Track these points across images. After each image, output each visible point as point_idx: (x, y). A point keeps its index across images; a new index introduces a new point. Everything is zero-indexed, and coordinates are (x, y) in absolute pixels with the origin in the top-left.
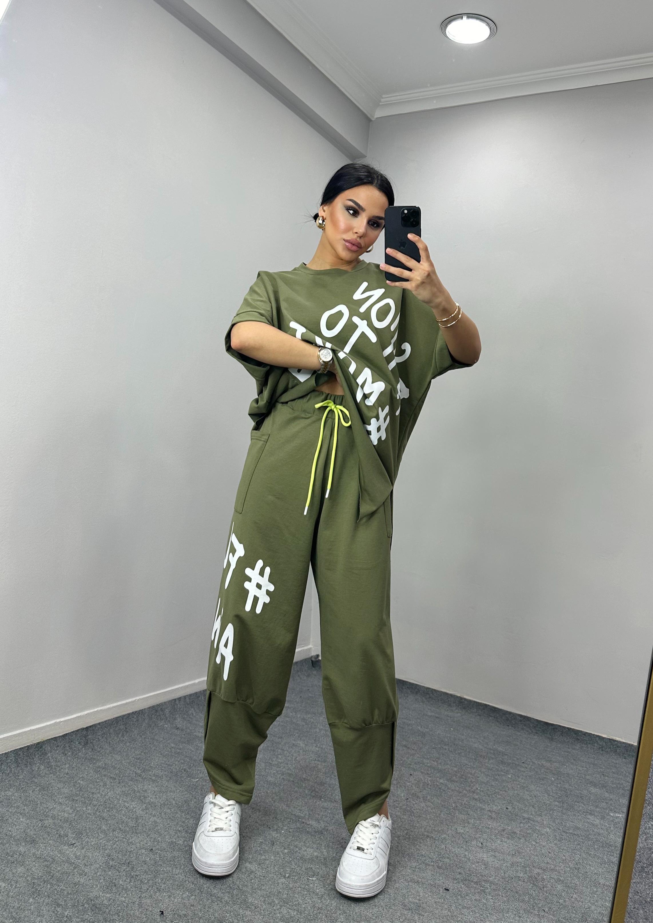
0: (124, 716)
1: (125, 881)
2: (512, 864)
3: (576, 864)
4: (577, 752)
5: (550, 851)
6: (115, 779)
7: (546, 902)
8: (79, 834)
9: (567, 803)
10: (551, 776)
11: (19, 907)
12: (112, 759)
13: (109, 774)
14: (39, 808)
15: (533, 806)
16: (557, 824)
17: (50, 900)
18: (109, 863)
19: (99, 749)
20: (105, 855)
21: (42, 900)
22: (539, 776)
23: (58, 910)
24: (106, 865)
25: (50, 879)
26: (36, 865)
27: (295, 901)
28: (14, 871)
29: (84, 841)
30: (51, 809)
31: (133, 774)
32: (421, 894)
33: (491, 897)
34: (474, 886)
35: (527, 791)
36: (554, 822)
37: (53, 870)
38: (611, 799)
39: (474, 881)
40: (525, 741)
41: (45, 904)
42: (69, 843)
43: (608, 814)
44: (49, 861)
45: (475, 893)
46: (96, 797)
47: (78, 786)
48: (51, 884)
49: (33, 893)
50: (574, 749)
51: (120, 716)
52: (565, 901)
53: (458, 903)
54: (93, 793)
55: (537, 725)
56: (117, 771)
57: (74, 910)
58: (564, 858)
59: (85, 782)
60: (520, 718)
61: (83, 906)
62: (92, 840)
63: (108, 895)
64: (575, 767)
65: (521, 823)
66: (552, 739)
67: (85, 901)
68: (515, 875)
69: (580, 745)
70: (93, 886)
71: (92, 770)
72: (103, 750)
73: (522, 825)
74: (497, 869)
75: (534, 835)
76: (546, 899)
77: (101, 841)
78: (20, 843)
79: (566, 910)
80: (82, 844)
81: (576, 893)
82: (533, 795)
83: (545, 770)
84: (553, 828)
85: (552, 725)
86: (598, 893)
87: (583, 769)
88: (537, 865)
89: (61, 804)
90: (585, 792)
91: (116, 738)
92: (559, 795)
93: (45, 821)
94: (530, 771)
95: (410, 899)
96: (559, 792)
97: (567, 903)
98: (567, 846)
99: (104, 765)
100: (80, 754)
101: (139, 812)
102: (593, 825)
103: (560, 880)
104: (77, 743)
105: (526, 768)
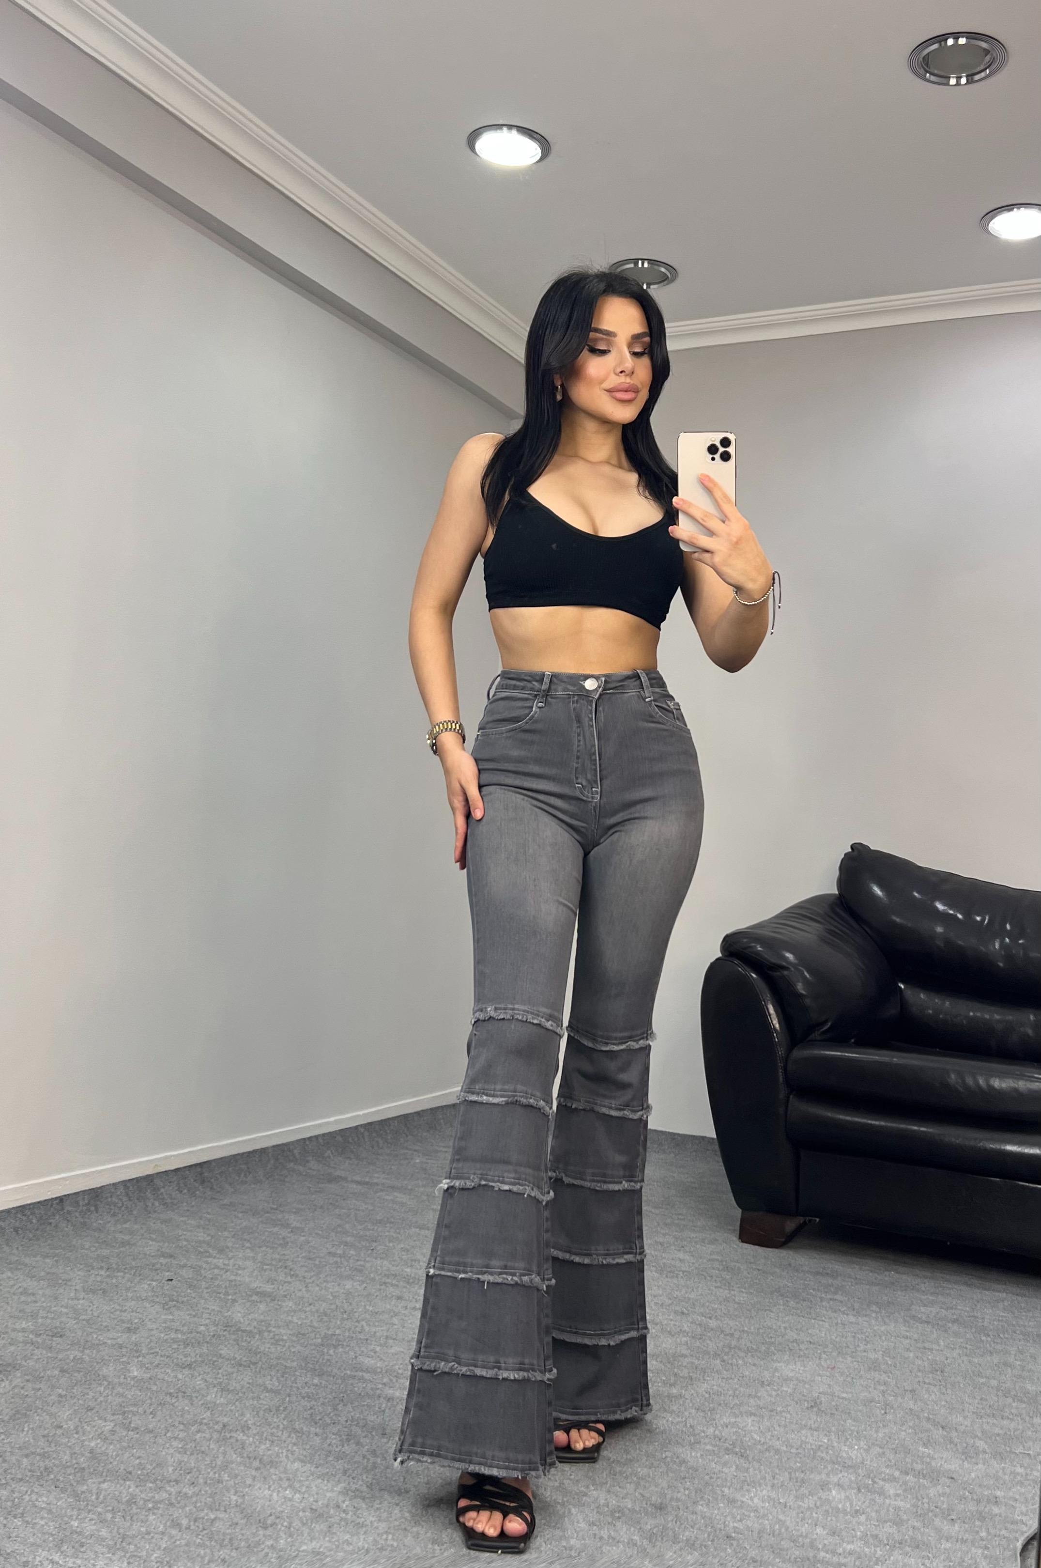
6: (248, 1212)
13: (238, 1209)
14: (167, 1234)
29: (229, 1254)
30: (182, 1235)
46: (230, 1226)
47: (205, 1218)
54: (225, 1223)
56: (248, 1207)
59: (212, 1215)
71: (216, 1207)
72: (225, 1190)
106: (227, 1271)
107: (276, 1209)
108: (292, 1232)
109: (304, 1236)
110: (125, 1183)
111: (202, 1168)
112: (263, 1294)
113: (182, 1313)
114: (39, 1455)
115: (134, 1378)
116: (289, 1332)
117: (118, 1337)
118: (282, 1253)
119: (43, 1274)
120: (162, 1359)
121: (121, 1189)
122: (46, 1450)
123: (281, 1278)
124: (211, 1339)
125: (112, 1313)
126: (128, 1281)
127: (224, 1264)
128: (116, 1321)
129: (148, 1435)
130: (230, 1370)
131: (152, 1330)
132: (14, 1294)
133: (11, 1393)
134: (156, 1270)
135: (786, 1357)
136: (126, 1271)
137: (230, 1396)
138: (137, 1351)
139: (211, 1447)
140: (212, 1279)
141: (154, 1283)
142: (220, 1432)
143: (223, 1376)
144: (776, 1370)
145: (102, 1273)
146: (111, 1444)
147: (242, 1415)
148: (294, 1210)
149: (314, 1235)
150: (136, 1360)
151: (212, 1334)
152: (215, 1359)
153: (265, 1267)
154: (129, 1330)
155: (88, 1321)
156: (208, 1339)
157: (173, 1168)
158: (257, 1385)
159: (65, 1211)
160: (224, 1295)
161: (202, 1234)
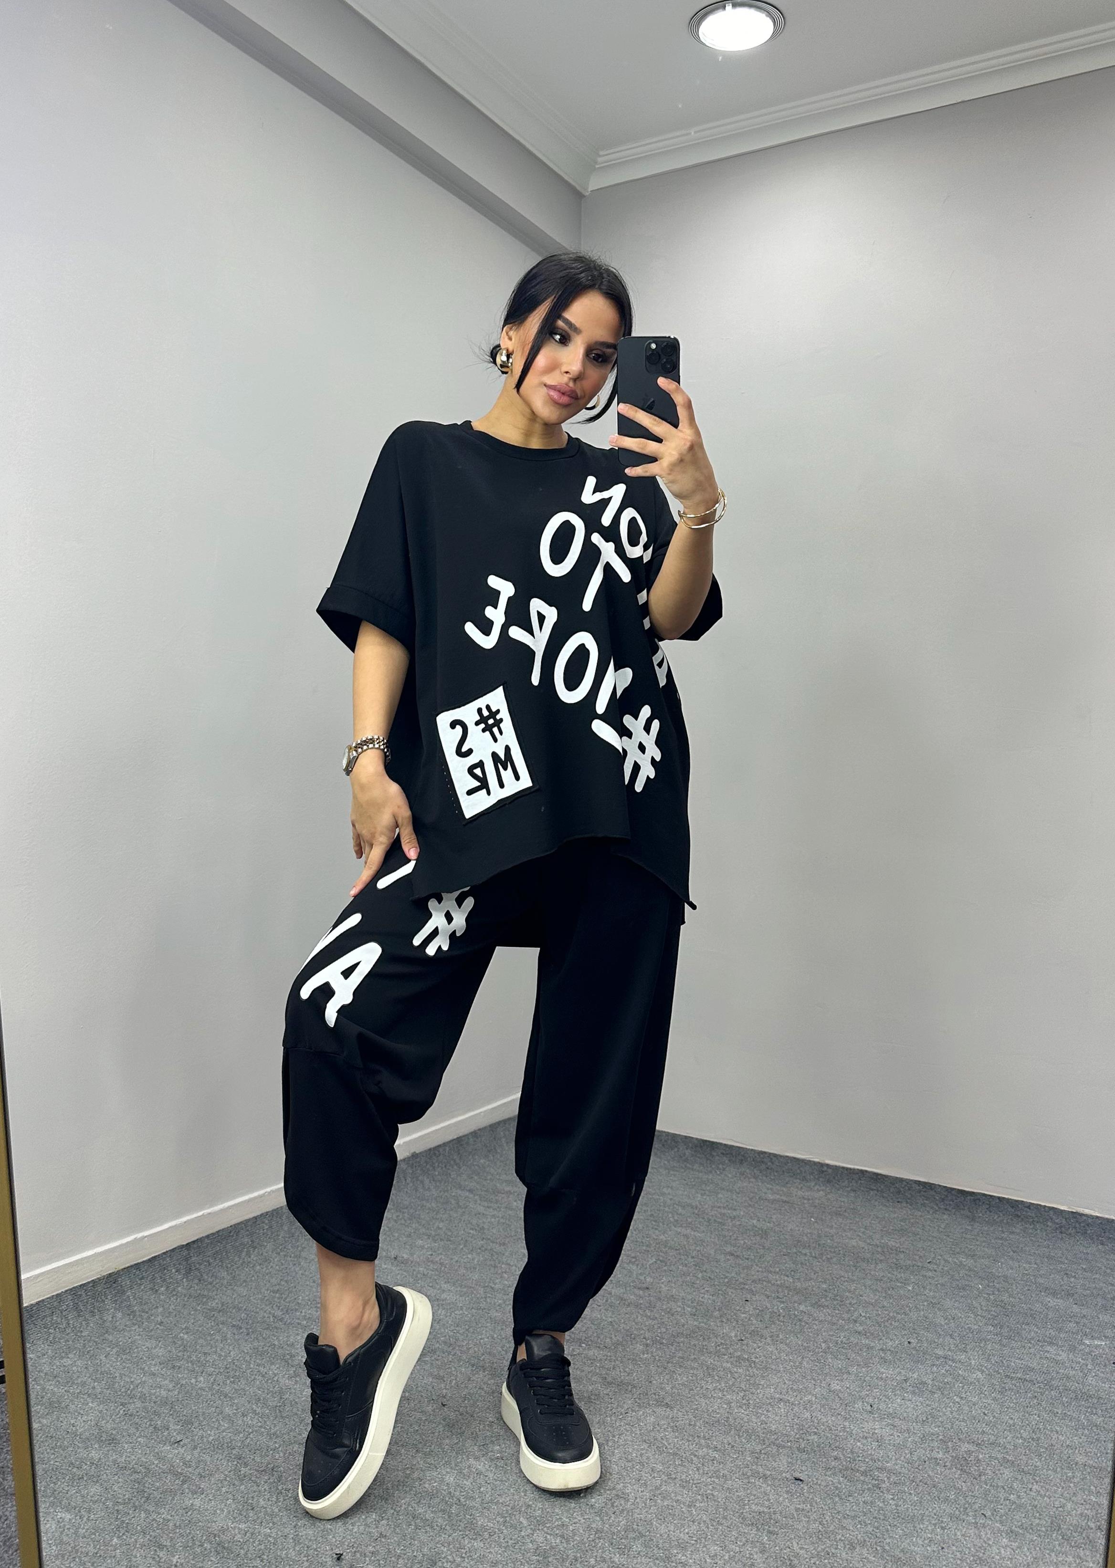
0: (248, 1221)
1: (269, 1500)
2: (923, 1438)
3: (1033, 1432)
4: (1018, 1237)
5: (986, 1412)
6: (241, 1328)
7: (987, 1500)
8: (187, 1423)
9: (1008, 1326)
10: (976, 1282)
11: (96, 1553)
12: (233, 1294)
13: (230, 1320)
14: (119, 1383)
15: (951, 1335)
16: (994, 1364)
17: (146, 1539)
18: (240, 1471)
19: (210, 1280)
20: (233, 1457)
21: (133, 1539)
22: (957, 1283)
23: (161, 1555)
24: (234, 1475)
25: (144, 1502)
26: (120, 1480)
27: (557, 1520)
28: (84, 1492)
29: (196, 1435)
30: (139, 1384)
31: (269, 1317)
32: (771, 1497)
33: (891, 1497)
34: (862, 1478)
35: (939, 1309)
36: (988, 1360)
37: (148, 1488)
38: (1084, 1316)
39: (861, 1469)
40: (930, 1226)
41: (138, 1546)
42: (172, 1440)
43: (1081, 1342)
44: (139, 1473)
45: (863, 1491)
46: (211, 1361)
47: (179, 1342)
48: (146, 1511)
49: (118, 1528)
50: (1013, 1233)
51: (241, 1222)
52: (1019, 1497)
53: (835, 1509)
54: (205, 1354)
55: (947, 1196)
56: (243, 1315)
57: (187, 1555)
58: (1011, 1422)
59: (191, 1335)
60: (918, 1188)
61: (202, 1546)
62: (209, 1432)
63: (242, 1526)
64: (1017, 1264)
65: (934, 1365)
66: (973, 1219)
67: (204, 1538)
68: (929, 1456)
69: (1022, 1225)
70: (215, 1511)
71: (201, 1315)
72: (218, 1281)
73: (935, 1369)
74: (899, 1447)
75: (956, 1386)
76: (986, 1495)
77: (224, 1433)
78: (91, 1444)
79: (1022, 1513)
80: (193, 1440)
81: (1037, 1482)
82: (950, 1317)
83: (967, 1272)
84: (987, 1372)
85: (972, 1194)
86: (1076, 1480)
87: (1031, 1267)
88: (966, 1437)
89: (154, 1375)
90: (1038, 1306)
91: (236, 1259)
92: (994, 1313)
93: (129, 1405)
94: (942, 1277)
95: (753, 1507)
96: (993, 1309)
97: (1023, 1500)
98: (1014, 1401)
99: (220, 1306)
100: (179, 1289)
101: (285, 1382)
102: (1057, 1362)
103: (1008, 1461)
104: (173, 1270)
105: (935, 1271)
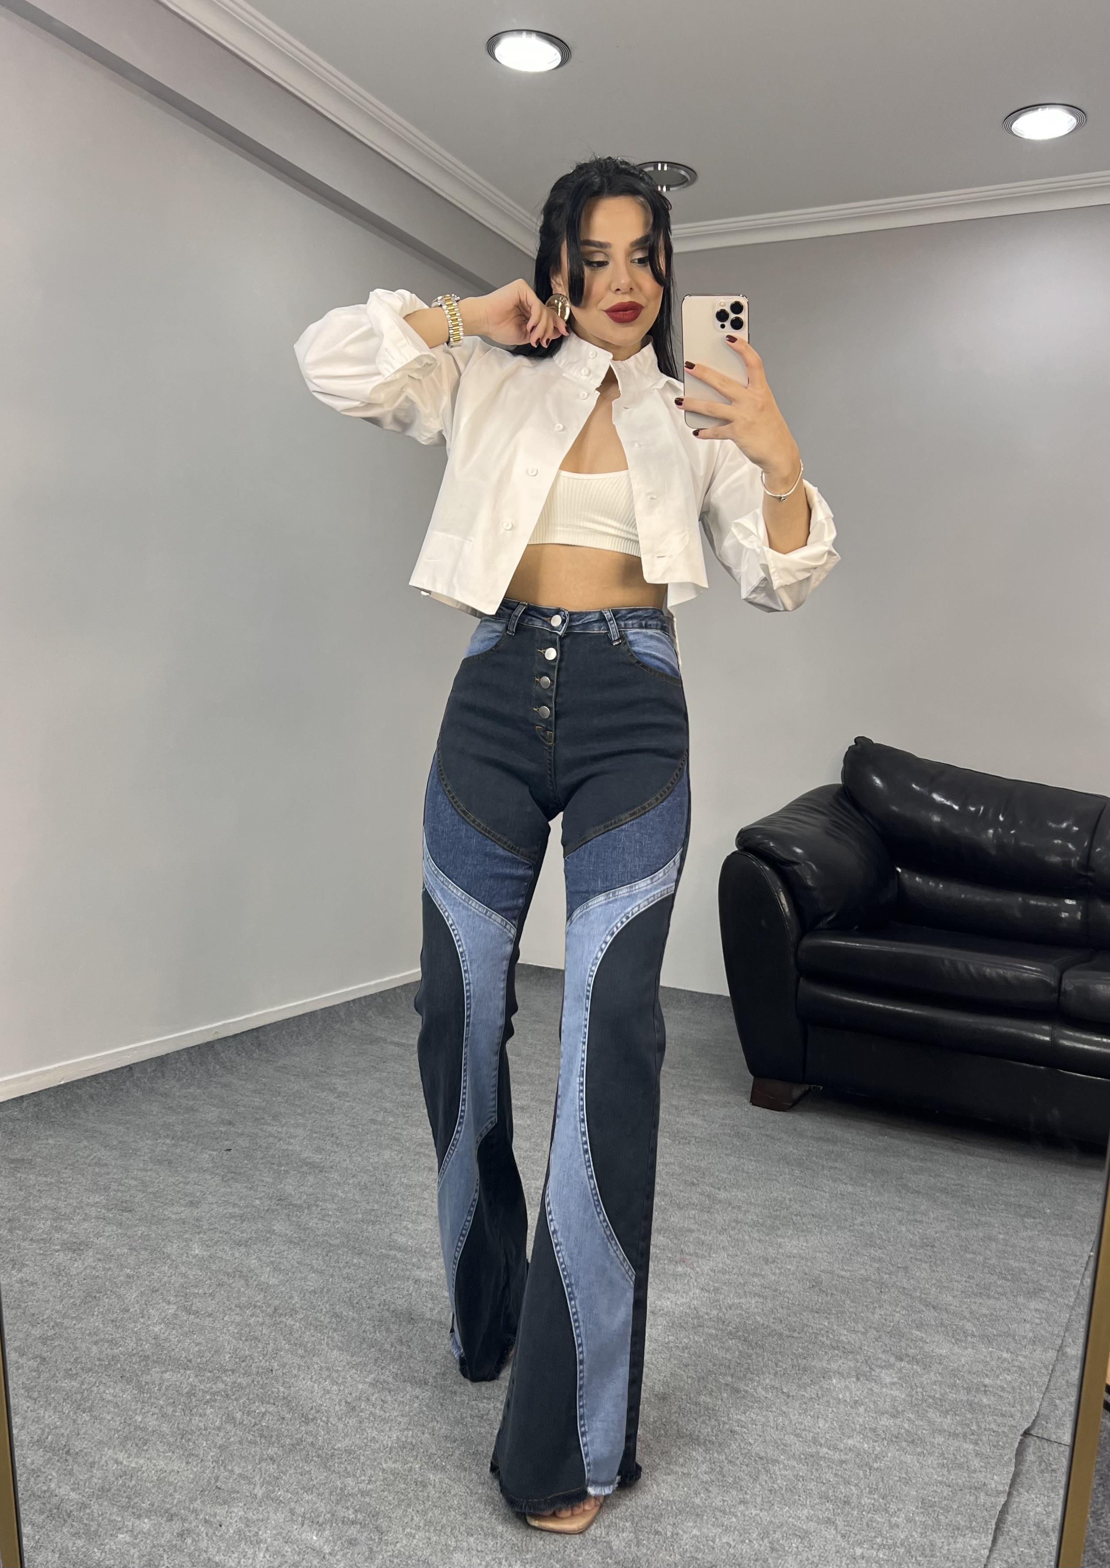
6: (299, 1076)
13: (291, 1072)
46: (284, 1090)
47: (261, 1082)
54: (279, 1087)
56: (299, 1070)
59: (267, 1079)
72: (279, 1052)
106: (280, 1140)
107: (325, 1072)
108: (338, 1097)
109: (349, 1101)
110: (188, 1050)
111: (258, 1032)
112: (312, 1165)
113: (238, 1186)
114: (108, 1341)
115: (195, 1256)
116: (334, 1206)
117: (182, 1212)
118: (329, 1119)
119: (115, 1143)
120: (221, 1235)
121: (185, 1056)
122: (114, 1336)
123: (328, 1148)
124: (265, 1215)
125: (176, 1185)
126: (192, 1150)
127: (278, 1132)
128: (180, 1195)
129: (207, 1319)
130: (282, 1248)
131: (212, 1204)
132: (89, 1165)
133: (84, 1273)
134: (216, 1139)
135: (790, 1232)
136: (190, 1140)
137: (280, 1276)
138: (198, 1227)
139: (264, 1332)
140: (267, 1148)
141: (215, 1153)
142: (271, 1316)
143: (276, 1254)
144: (780, 1246)
145: (168, 1141)
146: (173, 1329)
147: (291, 1298)
148: (340, 1074)
149: (357, 1100)
150: (198, 1237)
151: (266, 1208)
152: (268, 1235)
153: (314, 1135)
154: (191, 1204)
155: (154, 1194)
156: (262, 1215)
157: (231, 1034)
158: (305, 1264)
159: (135, 1078)
160: (277, 1165)
161: (258, 1099)
